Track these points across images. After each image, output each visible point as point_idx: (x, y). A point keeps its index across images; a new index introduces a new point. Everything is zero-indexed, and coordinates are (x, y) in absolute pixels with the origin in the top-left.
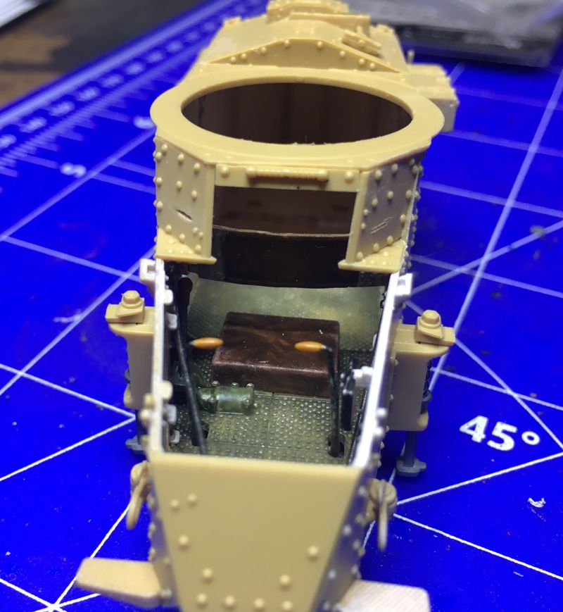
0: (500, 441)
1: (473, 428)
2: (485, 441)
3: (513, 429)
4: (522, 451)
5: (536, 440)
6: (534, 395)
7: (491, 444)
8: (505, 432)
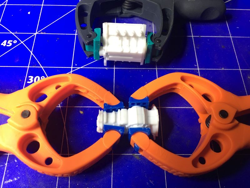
0: (9, 44)
1: (4, 44)
2: (6, 45)
3: (12, 41)
4: (13, 45)
5: (16, 41)
6: (16, 32)
7: (7, 46)
8: (10, 42)
